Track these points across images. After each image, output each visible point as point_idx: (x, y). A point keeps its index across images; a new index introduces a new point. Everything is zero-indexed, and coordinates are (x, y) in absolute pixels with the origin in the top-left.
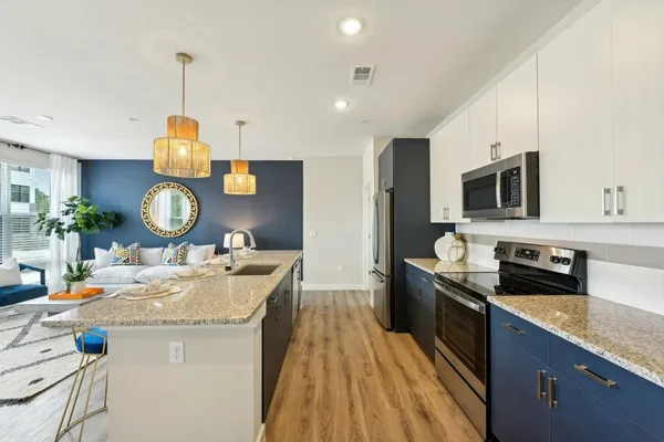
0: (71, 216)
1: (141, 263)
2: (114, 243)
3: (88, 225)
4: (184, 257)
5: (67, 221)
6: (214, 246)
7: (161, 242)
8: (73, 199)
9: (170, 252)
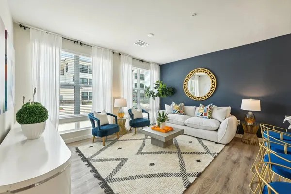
0: (157, 89)
1: (185, 114)
2: (173, 102)
3: (163, 94)
4: (211, 113)
5: (156, 91)
6: (229, 108)
7: (196, 103)
8: (158, 82)
9: (201, 109)
